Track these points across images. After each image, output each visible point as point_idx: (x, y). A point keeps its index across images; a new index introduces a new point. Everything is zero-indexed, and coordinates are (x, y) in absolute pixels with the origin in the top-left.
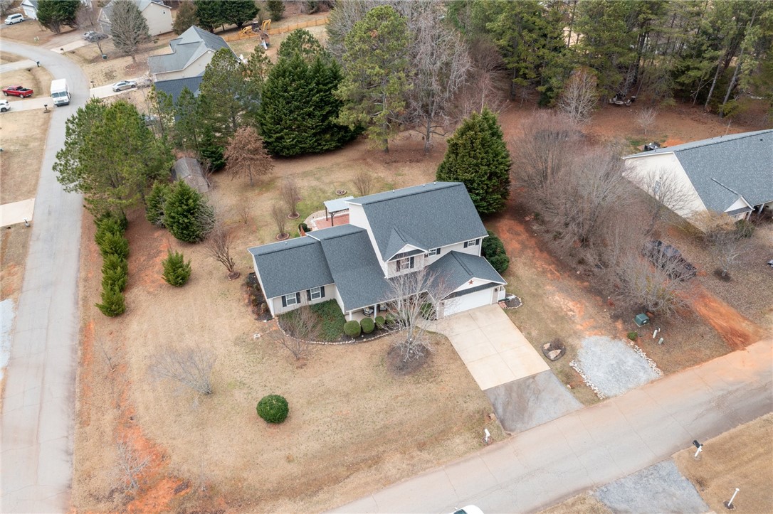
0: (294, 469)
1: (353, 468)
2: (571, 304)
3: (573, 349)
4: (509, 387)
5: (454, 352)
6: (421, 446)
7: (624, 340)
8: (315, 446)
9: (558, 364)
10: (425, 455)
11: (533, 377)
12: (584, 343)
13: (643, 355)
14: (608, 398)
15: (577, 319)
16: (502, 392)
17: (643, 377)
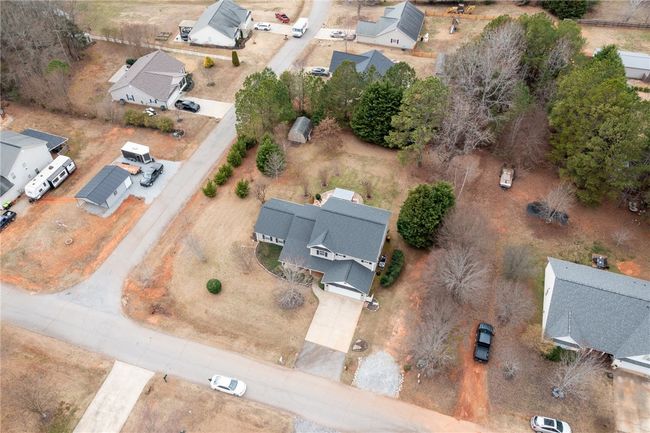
3: (370, 351)
4: (318, 347)
5: (314, 313)
6: (257, 345)
7: (401, 367)
9: (353, 354)
10: (255, 350)
11: (334, 351)
12: (379, 353)
13: (402, 381)
14: (355, 387)
15: (392, 339)
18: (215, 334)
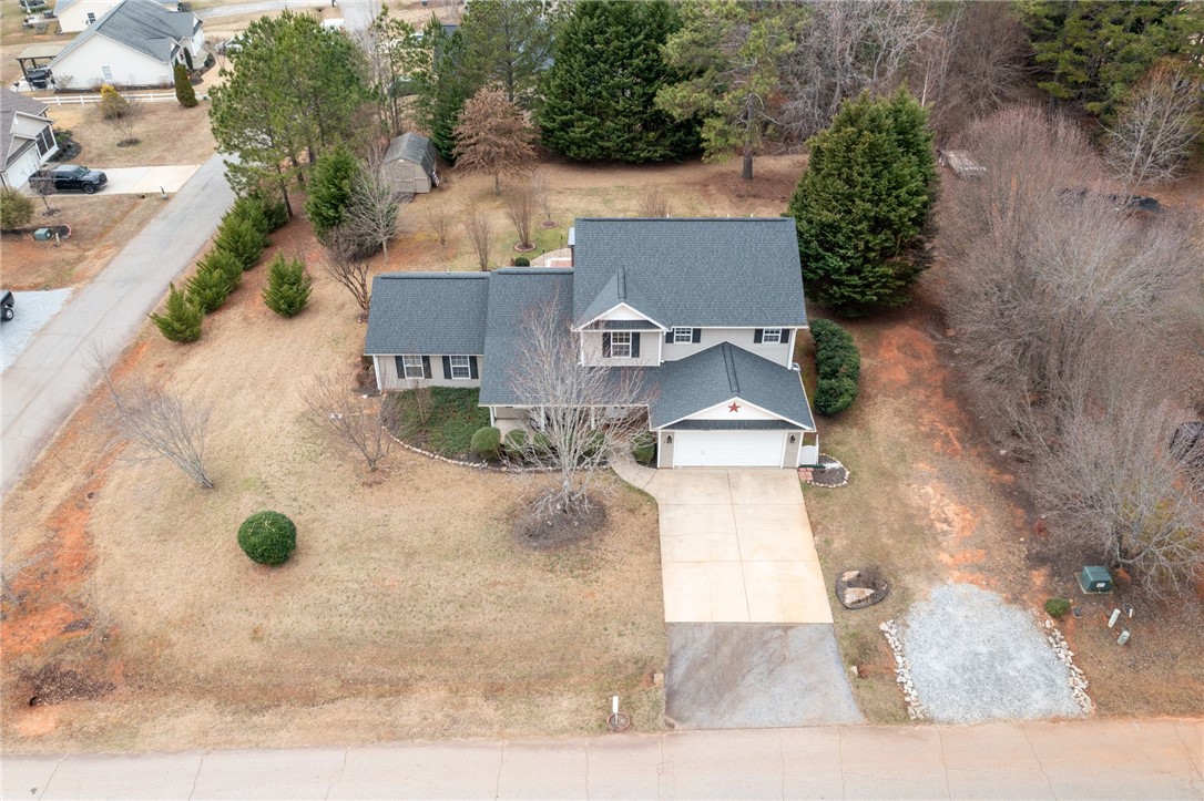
0: (254, 654)
1: (351, 687)
2: (951, 509)
3: (906, 597)
4: (722, 632)
5: (655, 536)
6: (493, 691)
7: (1035, 610)
8: (309, 625)
9: (855, 619)
10: (488, 710)
11: (787, 628)
12: (936, 591)
13: (1066, 655)
14: (929, 721)
15: (950, 542)
16: (704, 638)
17: (1039, 701)
18: (310, 699)
